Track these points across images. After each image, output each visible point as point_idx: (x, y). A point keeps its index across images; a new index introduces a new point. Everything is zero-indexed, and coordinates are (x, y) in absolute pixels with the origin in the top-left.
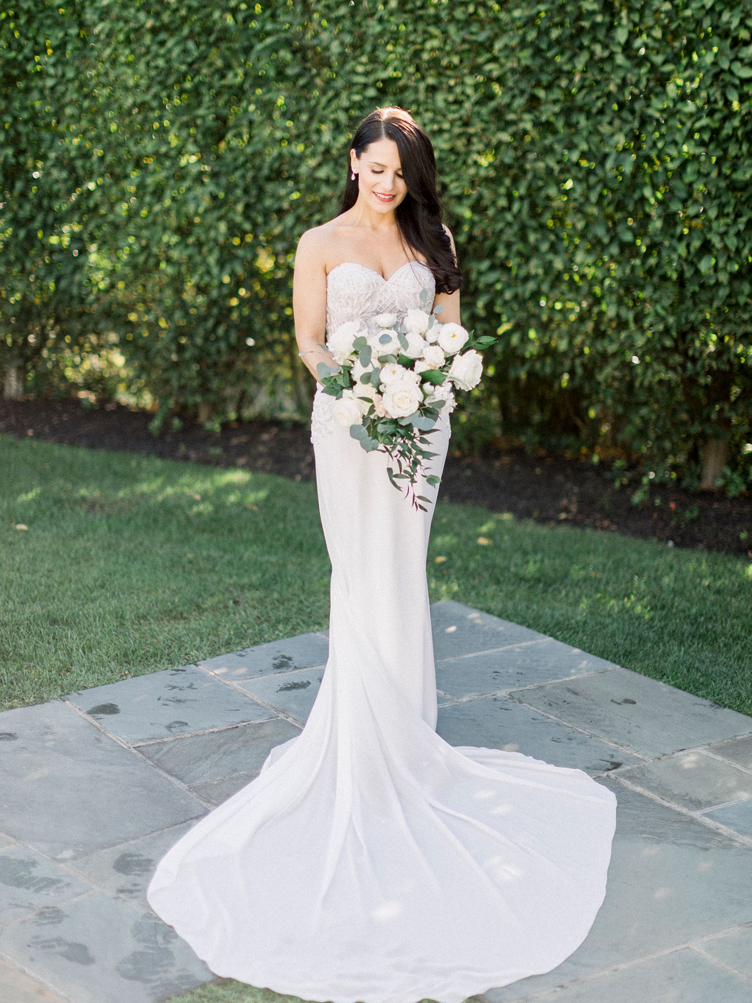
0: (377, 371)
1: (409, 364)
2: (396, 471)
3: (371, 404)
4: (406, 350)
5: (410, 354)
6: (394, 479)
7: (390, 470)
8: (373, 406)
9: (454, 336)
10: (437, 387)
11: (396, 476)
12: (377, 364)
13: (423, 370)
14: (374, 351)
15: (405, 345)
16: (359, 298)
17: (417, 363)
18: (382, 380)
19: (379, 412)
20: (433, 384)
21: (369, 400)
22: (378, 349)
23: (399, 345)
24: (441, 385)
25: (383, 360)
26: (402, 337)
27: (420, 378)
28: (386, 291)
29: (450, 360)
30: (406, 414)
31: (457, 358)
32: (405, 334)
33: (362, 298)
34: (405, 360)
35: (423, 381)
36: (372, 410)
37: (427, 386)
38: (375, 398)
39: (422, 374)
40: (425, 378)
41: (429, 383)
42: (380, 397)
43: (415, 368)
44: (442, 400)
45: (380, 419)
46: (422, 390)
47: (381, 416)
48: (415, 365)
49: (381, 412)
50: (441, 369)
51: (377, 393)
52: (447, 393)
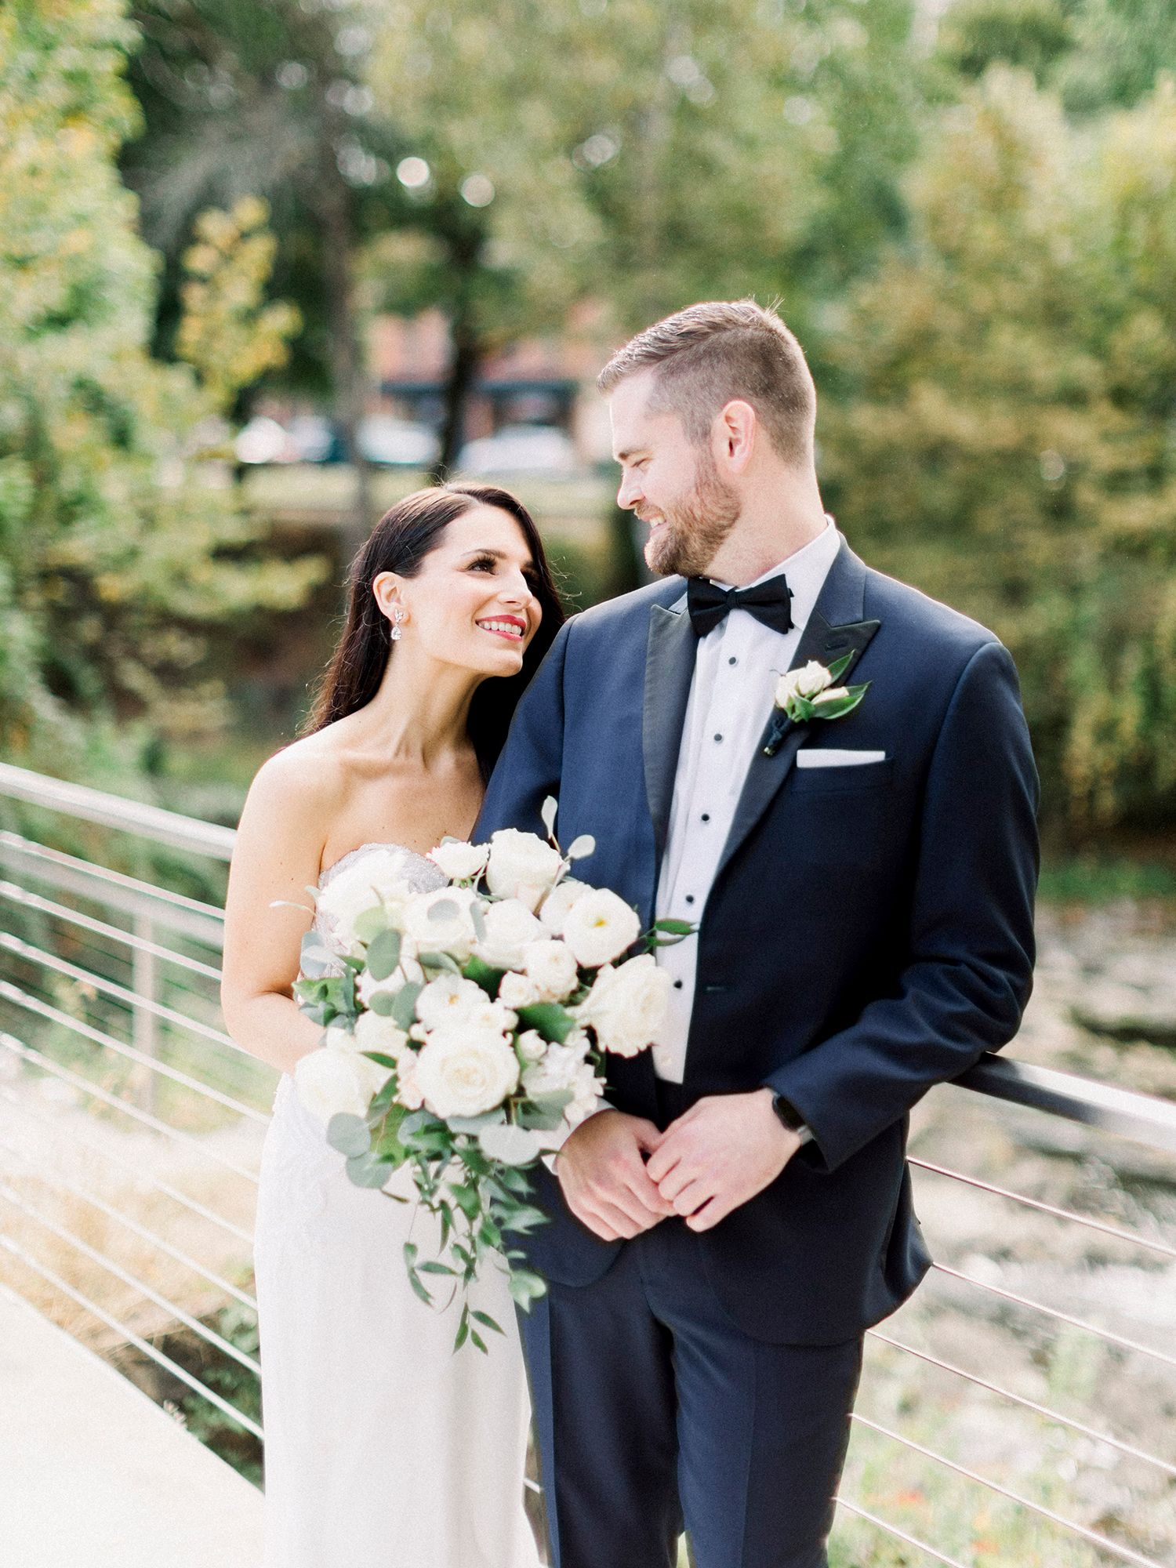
0: (412, 990)
1: (490, 982)
3: (388, 1073)
4: (479, 943)
5: (490, 955)
6: (425, 1279)
7: (411, 1250)
8: (395, 1078)
9: (600, 924)
10: (554, 1046)
11: (429, 1268)
12: (414, 972)
13: (520, 1000)
14: (408, 938)
17: (508, 983)
18: (422, 1014)
19: (408, 1097)
20: (547, 1037)
21: (388, 1062)
22: (417, 935)
23: (470, 930)
24: (560, 1042)
25: (430, 965)
27: (512, 1020)
29: (587, 976)
30: (469, 1110)
31: (606, 974)
34: (479, 970)
35: (522, 1027)
36: (391, 1087)
37: (530, 1039)
38: (404, 1056)
39: (518, 1011)
40: (525, 1022)
41: (536, 1032)
42: (414, 1055)
43: (501, 993)
44: (565, 1084)
45: (409, 1111)
46: (515, 1049)
47: (413, 1105)
48: (500, 986)
49: (411, 1097)
50: (565, 1000)
51: (408, 1045)
52: (576, 1066)
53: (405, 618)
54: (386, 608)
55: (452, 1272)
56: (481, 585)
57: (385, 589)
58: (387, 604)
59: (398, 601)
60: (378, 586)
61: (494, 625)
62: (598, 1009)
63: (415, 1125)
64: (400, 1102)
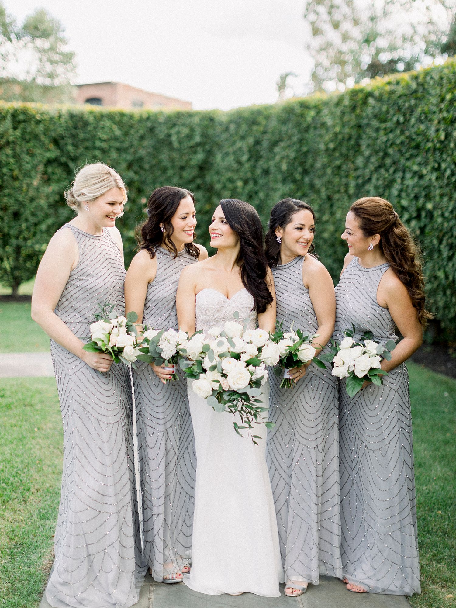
0: (219, 363)
1: (237, 357)
2: (240, 424)
4: (234, 348)
5: (236, 350)
6: (239, 430)
9: (260, 336)
10: (257, 367)
11: (240, 428)
12: (218, 359)
14: (215, 352)
15: (233, 345)
16: (212, 310)
17: (242, 355)
18: (223, 368)
20: (254, 366)
21: (218, 381)
22: (218, 350)
23: (229, 346)
24: (259, 366)
25: (221, 356)
26: (230, 340)
27: (245, 364)
28: (229, 306)
30: (242, 386)
31: (265, 347)
32: (232, 338)
33: (214, 310)
34: (234, 355)
37: (251, 367)
38: (222, 379)
39: (246, 362)
40: (248, 364)
41: (252, 365)
42: (224, 378)
43: (241, 359)
44: (262, 375)
45: (226, 391)
46: (248, 370)
47: (226, 390)
48: (240, 357)
49: (226, 388)
50: (256, 356)
51: (222, 376)
52: (264, 370)
55: (246, 428)
62: (265, 357)
63: (228, 394)
64: (223, 390)
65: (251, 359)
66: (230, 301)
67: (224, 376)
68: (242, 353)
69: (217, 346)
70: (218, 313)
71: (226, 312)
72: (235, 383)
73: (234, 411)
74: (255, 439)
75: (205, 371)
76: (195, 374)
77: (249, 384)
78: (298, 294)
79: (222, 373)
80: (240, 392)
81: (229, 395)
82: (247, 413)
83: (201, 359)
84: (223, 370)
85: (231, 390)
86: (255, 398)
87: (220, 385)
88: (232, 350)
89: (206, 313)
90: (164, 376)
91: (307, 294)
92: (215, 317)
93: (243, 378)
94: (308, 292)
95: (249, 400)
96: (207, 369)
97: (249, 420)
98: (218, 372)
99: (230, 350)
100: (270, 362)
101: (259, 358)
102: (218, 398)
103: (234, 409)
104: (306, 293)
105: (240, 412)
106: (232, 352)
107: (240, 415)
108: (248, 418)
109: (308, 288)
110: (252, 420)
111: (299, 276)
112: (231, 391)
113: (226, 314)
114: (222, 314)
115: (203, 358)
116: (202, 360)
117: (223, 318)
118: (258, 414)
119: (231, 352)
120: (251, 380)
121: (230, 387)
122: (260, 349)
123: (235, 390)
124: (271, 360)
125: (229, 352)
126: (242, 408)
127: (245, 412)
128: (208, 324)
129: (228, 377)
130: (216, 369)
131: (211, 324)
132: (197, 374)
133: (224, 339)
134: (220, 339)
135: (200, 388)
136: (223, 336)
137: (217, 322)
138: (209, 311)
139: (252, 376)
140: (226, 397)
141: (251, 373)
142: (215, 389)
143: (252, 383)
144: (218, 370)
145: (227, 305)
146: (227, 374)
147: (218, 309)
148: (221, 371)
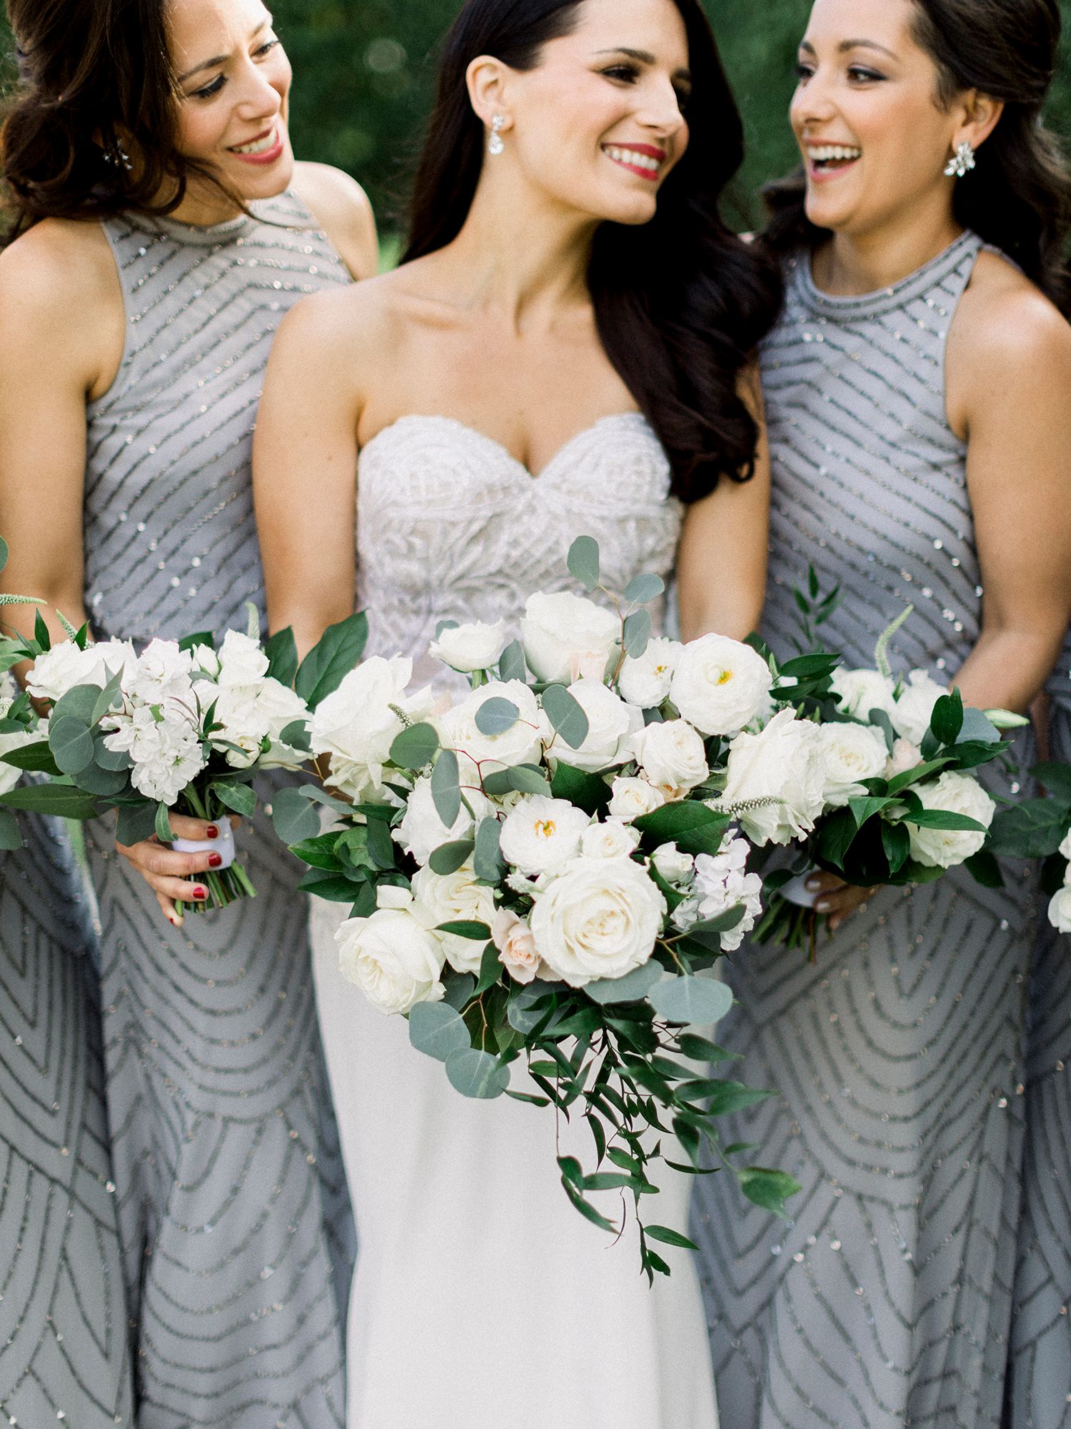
0: (489, 827)
1: (592, 794)
2: (589, 1166)
3: (484, 944)
4: (575, 742)
5: (589, 756)
6: (588, 1196)
7: (569, 1165)
9: (724, 678)
10: (704, 857)
12: (481, 804)
13: (640, 810)
14: (465, 763)
15: (570, 724)
16: (445, 534)
17: (620, 785)
18: (511, 857)
19: (517, 969)
20: (689, 848)
21: (476, 930)
22: (479, 754)
23: (546, 729)
24: (712, 851)
25: (499, 787)
26: (554, 697)
27: (633, 839)
28: (531, 509)
30: (617, 967)
31: (744, 746)
32: (562, 687)
33: (456, 533)
34: (573, 781)
35: (650, 843)
36: (492, 961)
37: (667, 856)
38: (497, 919)
40: (652, 837)
41: (672, 845)
42: (511, 914)
43: (612, 805)
44: (732, 903)
45: (519, 987)
46: (653, 873)
47: (524, 978)
48: (610, 795)
49: (521, 968)
50: (698, 793)
51: (498, 903)
52: (740, 877)
53: (508, 124)
54: (483, 105)
55: (619, 1183)
56: (609, 95)
57: (485, 77)
58: (483, 101)
59: (499, 98)
60: (475, 73)
61: (627, 156)
62: (745, 796)
63: (535, 998)
64: (506, 976)
65: (670, 806)
66: (539, 485)
67: (517, 903)
68: (619, 769)
69: (475, 731)
70: (477, 550)
71: (514, 544)
72: (577, 947)
73: (562, 1094)
74: (654, 1245)
75: (404, 866)
76: (354, 879)
77: (659, 954)
78: (910, 462)
79: (502, 886)
80: (602, 997)
81: (537, 1006)
82: (629, 1111)
83: (389, 794)
84: (506, 869)
85: (547, 978)
86: (685, 1031)
87: (492, 951)
88: (562, 752)
89: (411, 548)
90: (169, 885)
91: (952, 470)
92: (460, 567)
93: (619, 922)
94: (963, 460)
95: (652, 1042)
96: (421, 859)
97: (636, 1147)
98: (480, 881)
99: (548, 755)
100: (776, 822)
101: (710, 804)
102: (472, 1021)
103: (563, 1086)
104: (948, 463)
105: (592, 1098)
106: (560, 765)
107: (593, 1120)
108: (632, 1138)
109: (965, 434)
110: (656, 1152)
111: (925, 369)
112: (551, 984)
113: (515, 554)
114: (499, 552)
115: (403, 793)
116: (396, 802)
117: (500, 572)
118: (700, 1123)
119: (554, 765)
120: (669, 929)
121: (543, 965)
122: (716, 751)
123: (575, 983)
124: (783, 815)
125: (544, 762)
126: (603, 1076)
127: (618, 1102)
128: (423, 601)
129: (535, 910)
130: (469, 863)
131: (440, 602)
132: (362, 877)
133: (517, 693)
134: (496, 689)
135: (375, 962)
136: (511, 669)
137: (470, 592)
138: (426, 536)
139: (671, 909)
140: (518, 1017)
141: (666, 892)
142: (460, 967)
143: (672, 945)
144: (478, 868)
145: (520, 504)
146: (534, 895)
147: (475, 527)
148: (496, 875)
